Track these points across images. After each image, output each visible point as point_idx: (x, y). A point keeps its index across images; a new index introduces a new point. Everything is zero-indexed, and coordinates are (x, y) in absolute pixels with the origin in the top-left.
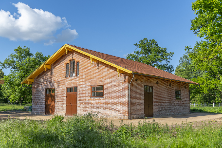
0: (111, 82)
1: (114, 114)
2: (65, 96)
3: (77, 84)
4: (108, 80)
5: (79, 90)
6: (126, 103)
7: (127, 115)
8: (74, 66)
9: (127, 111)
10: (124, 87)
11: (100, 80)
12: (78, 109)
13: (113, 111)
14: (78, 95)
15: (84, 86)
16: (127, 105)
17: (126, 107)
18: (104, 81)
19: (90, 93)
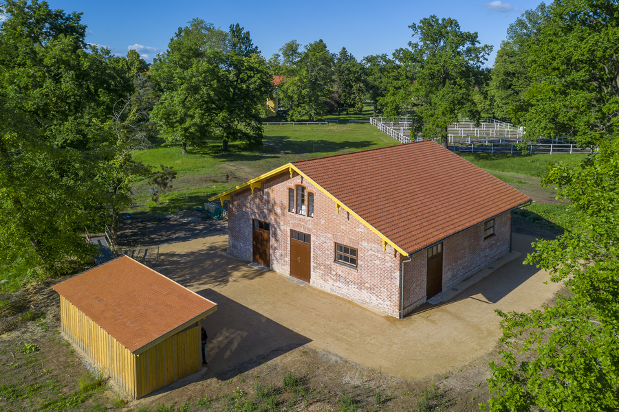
0: (371, 250)
1: (376, 303)
2: (289, 242)
3: (309, 230)
4: (365, 244)
5: (314, 242)
6: (396, 291)
7: (397, 311)
8: (303, 196)
9: (398, 304)
10: (393, 265)
11: (352, 239)
12: (312, 273)
13: (374, 298)
14: (312, 250)
15: (323, 239)
16: (398, 296)
17: (396, 298)
18: (358, 244)
19: (333, 253)
